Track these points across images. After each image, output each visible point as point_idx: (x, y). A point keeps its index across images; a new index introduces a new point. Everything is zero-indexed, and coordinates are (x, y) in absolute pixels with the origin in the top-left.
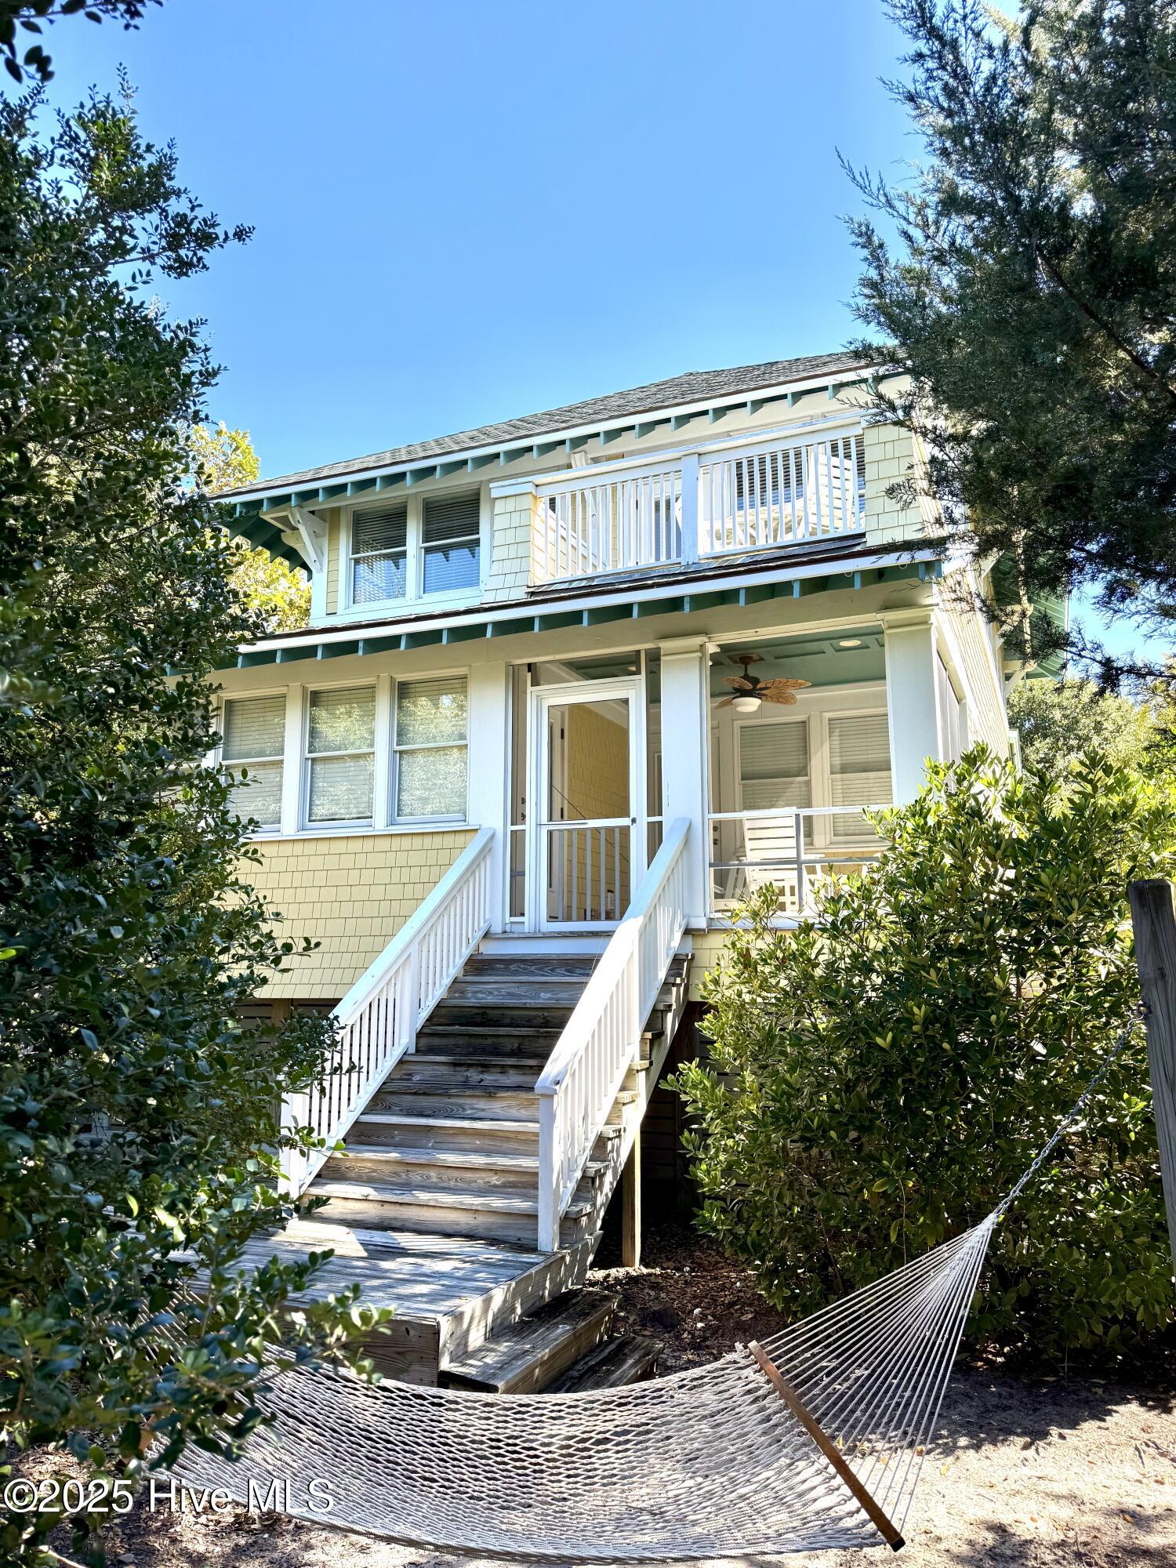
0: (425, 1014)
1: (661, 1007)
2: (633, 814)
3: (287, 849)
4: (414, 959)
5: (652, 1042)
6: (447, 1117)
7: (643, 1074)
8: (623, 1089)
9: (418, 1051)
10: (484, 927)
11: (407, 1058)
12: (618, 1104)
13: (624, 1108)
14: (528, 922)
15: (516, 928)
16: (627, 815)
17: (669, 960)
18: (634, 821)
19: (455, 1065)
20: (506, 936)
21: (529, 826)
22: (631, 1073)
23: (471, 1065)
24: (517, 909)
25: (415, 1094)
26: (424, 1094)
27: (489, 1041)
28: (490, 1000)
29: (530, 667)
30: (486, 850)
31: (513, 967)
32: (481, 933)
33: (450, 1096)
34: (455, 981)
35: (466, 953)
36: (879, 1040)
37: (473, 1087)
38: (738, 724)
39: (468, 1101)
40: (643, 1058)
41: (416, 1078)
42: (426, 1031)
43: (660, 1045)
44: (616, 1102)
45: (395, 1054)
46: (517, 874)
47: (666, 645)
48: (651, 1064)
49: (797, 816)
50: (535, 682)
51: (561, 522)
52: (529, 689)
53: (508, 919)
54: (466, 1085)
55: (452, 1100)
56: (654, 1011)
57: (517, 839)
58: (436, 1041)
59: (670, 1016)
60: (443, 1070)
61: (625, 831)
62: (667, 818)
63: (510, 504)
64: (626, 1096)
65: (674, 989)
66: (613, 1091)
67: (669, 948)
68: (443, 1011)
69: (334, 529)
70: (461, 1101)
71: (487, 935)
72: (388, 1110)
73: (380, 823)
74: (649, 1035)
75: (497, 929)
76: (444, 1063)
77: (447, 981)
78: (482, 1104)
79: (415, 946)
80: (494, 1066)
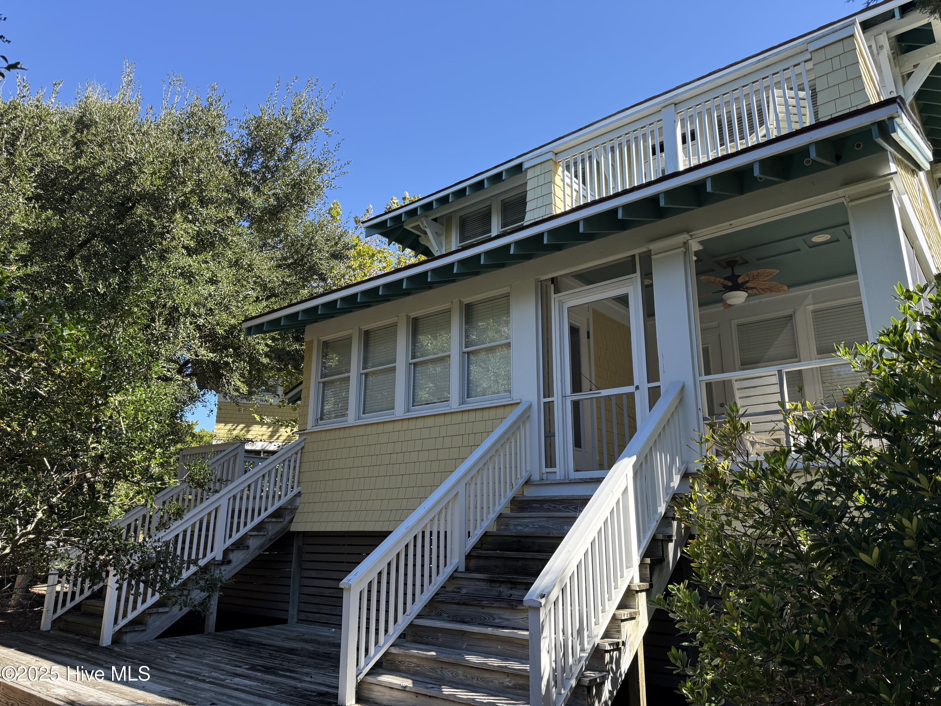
0: (473, 541)
1: (660, 537)
2: (636, 382)
3: (398, 426)
4: (461, 496)
5: (652, 566)
6: (480, 624)
7: (644, 594)
8: (622, 606)
9: (468, 569)
10: (525, 476)
11: (456, 575)
12: (615, 621)
13: (623, 624)
14: (559, 471)
15: (551, 477)
16: (632, 384)
17: (668, 498)
18: (637, 388)
19: (492, 581)
20: (542, 483)
21: (556, 398)
22: (630, 594)
23: (503, 582)
24: (550, 461)
25: (458, 604)
26: (464, 604)
27: (520, 563)
28: (527, 531)
29: (553, 280)
30: (525, 417)
31: (546, 506)
32: (521, 481)
33: (483, 607)
34: (500, 516)
35: (510, 495)
36: (863, 557)
37: (503, 600)
38: (735, 323)
39: (497, 612)
40: (642, 580)
41: (464, 591)
42: (473, 554)
43: (661, 570)
44: (614, 618)
45: (446, 572)
46: (549, 436)
47: (654, 247)
48: (651, 586)
49: (780, 372)
50: (557, 291)
51: (574, 179)
52: (553, 296)
53: (544, 470)
54: (499, 598)
55: (486, 610)
56: (654, 540)
57: (549, 408)
58: (481, 562)
59: (671, 546)
60: (483, 585)
61: (631, 396)
62: (663, 383)
63: (538, 170)
64: (624, 614)
65: (675, 523)
66: (611, 608)
67: (668, 487)
68: (490, 539)
69: (448, 230)
70: (492, 611)
71: (527, 482)
72: (439, 616)
73: (454, 404)
74: (648, 561)
75: (536, 477)
76: (483, 580)
77: (493, 515)
78: (507, 614)
79: (462, 485)
80: (520, 583)
